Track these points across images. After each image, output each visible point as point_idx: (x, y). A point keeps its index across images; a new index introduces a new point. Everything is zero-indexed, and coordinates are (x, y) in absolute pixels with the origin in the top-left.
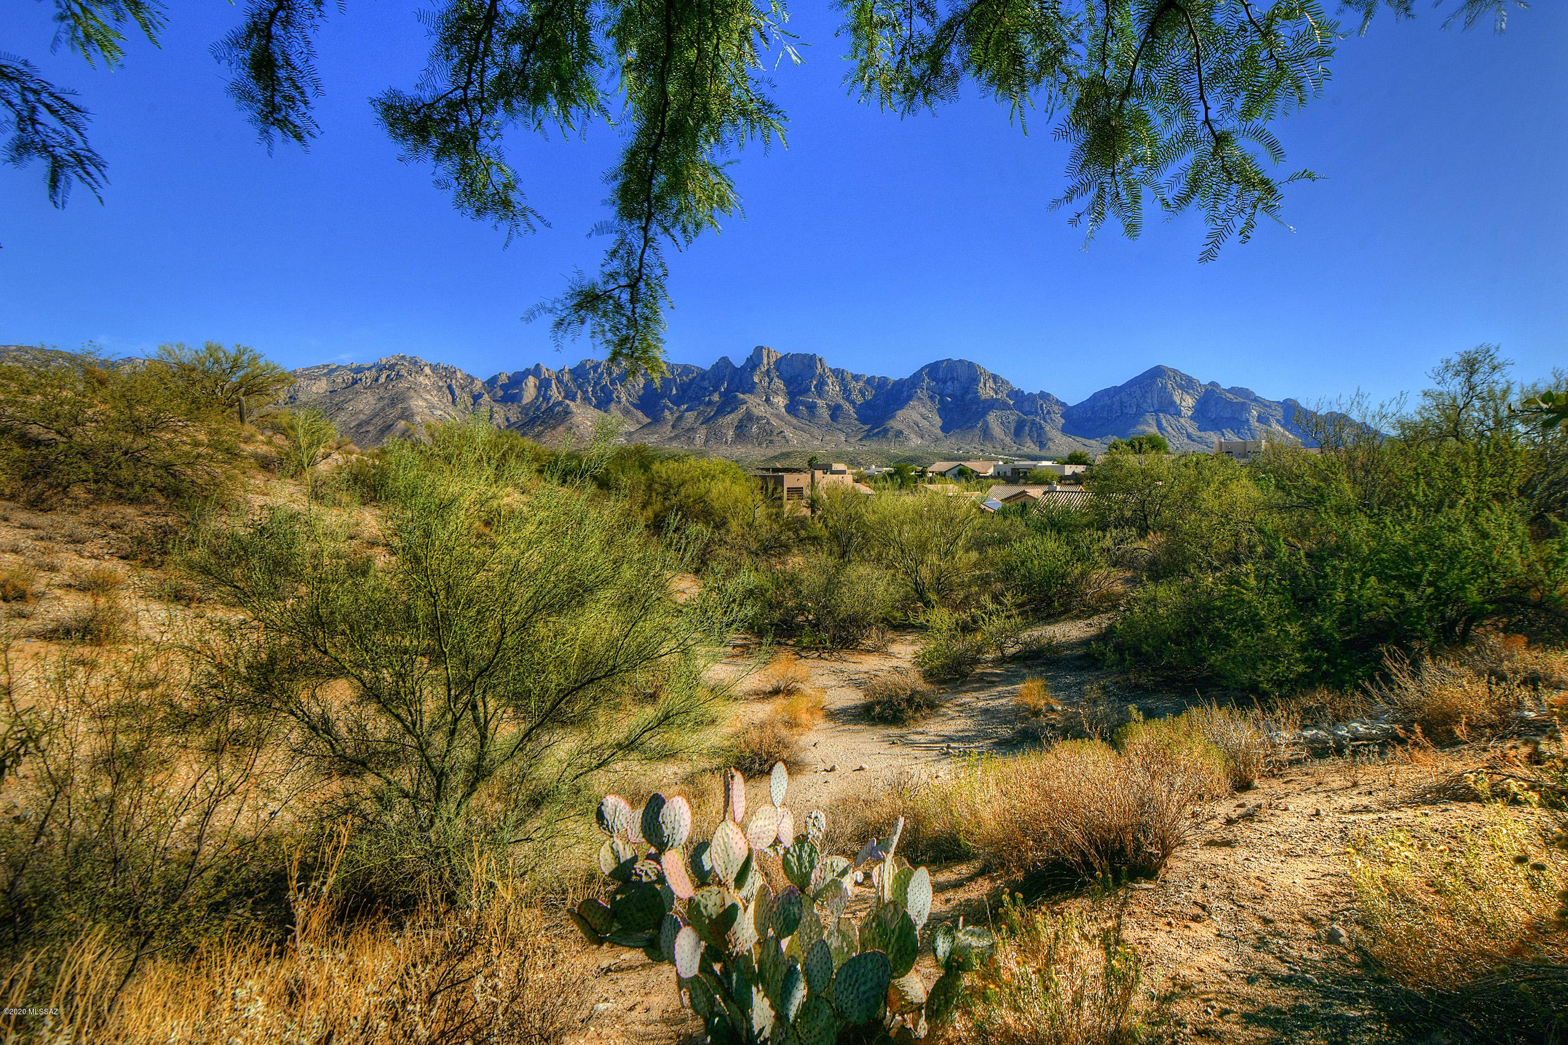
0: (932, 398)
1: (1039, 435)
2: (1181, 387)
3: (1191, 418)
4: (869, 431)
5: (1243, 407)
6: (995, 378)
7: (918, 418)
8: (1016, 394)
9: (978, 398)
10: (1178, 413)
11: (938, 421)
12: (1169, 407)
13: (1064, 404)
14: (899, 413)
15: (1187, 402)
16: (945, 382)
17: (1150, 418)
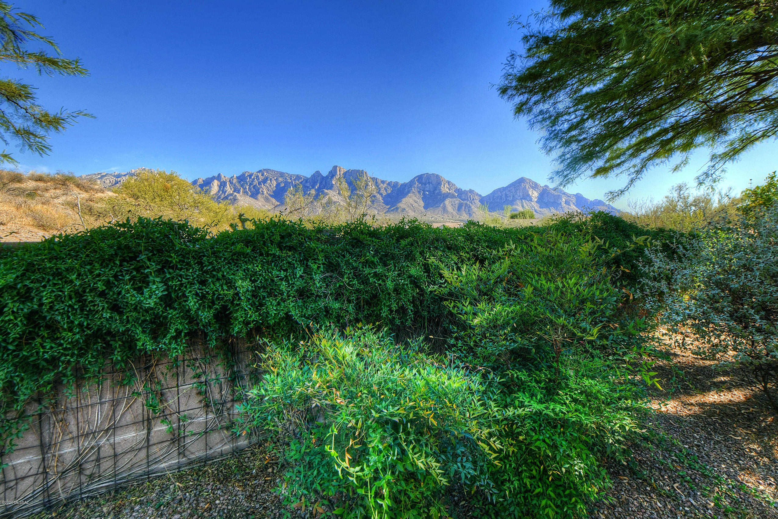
0: (419, 192)
1: (469, 211)
2: (532, 187)
3: (537, 202)
4: (389, 208)
5: (559, 197)
6: (449, 182)
7: (413, 203)
8: (459, 191)
9: (440, 192)
10: (531, 200)
11: (422, 204)
12: (527, 197)
13: (480, 196)
14: (404, 200)
15: (535, 195)
16: (425, 184)
17: (518, 202)
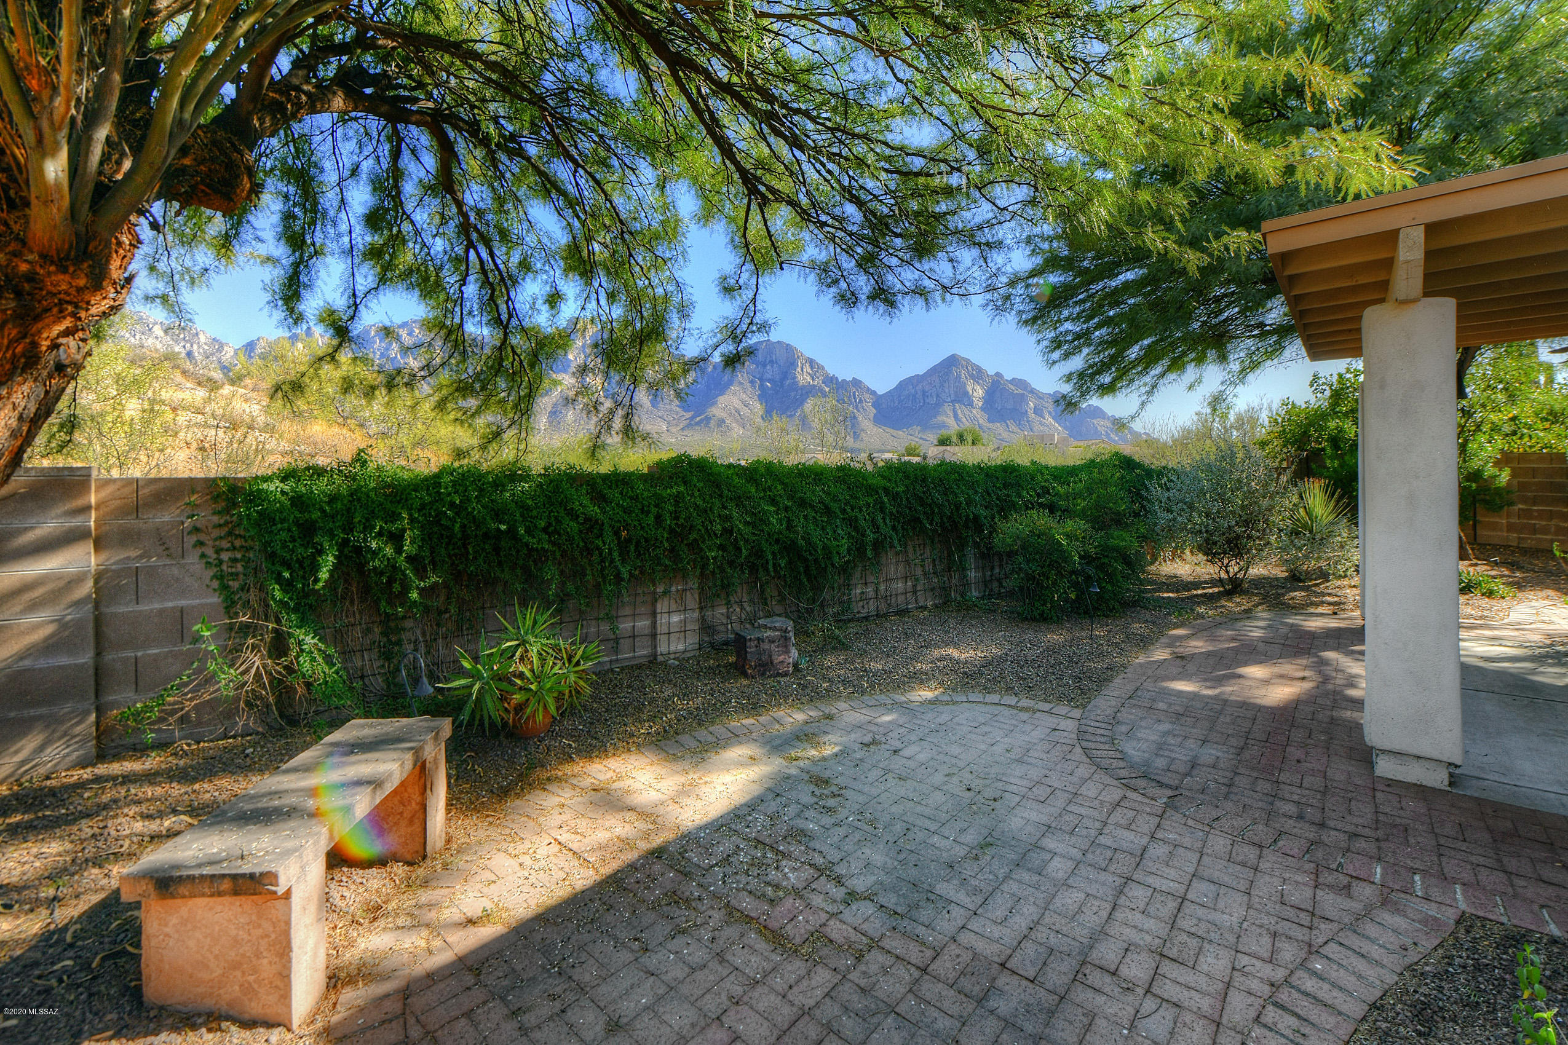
0: (752, 382)
1: (853, 426)
2: (972, 377)
3: (982, 409)
4: (692, 418)
5: (1022, 398)
6: (811, 362)
7: (739, 405)
8: (830, 380)
9: (795, 383)
10: (971, 404)
11: (758, 408)
12: (962, 397)
13: (874, 393)
14: (721, 399)
15: (978, 393)
16: (764, 366)
17: (948, 408)
